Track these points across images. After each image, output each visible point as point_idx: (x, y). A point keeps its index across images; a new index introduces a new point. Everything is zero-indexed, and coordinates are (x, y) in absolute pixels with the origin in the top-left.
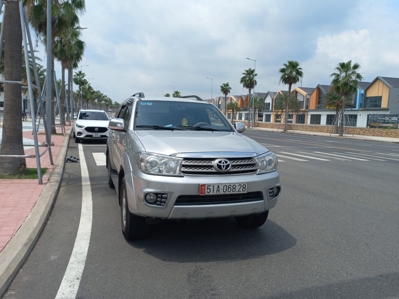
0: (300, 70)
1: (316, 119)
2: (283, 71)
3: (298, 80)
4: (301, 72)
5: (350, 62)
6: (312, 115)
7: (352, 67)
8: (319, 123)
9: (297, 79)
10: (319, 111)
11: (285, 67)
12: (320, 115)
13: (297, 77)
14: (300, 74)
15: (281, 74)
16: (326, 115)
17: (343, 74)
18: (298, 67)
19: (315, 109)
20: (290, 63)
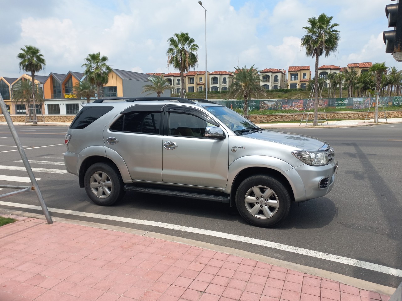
0: (41, 57)
1: (54, 109)
2: (21, 56)
3: (41, 67)
4: (43, 60)
5: (99, 54)
6: (49, 105)
7: (101, 59)
8: (59, 113)
9: (39, 67)
10: (57, 100)
11: (22, 52)
12: (58, 105)
13: (39, 65)
14: (42, 61)
15: (20, 60)
16: (65, 105)
17: (94, 65)
18: (39, 54)
19: (52, 99)
20: (29, 48)
